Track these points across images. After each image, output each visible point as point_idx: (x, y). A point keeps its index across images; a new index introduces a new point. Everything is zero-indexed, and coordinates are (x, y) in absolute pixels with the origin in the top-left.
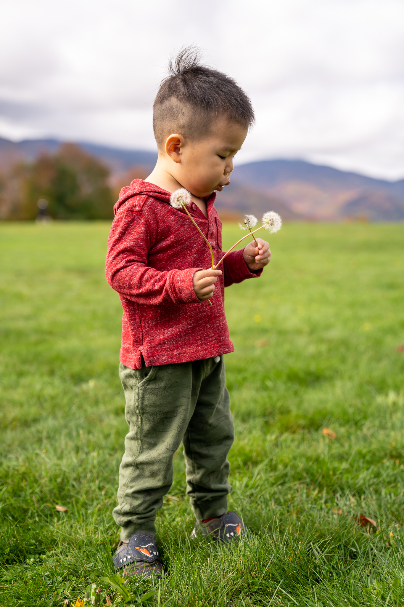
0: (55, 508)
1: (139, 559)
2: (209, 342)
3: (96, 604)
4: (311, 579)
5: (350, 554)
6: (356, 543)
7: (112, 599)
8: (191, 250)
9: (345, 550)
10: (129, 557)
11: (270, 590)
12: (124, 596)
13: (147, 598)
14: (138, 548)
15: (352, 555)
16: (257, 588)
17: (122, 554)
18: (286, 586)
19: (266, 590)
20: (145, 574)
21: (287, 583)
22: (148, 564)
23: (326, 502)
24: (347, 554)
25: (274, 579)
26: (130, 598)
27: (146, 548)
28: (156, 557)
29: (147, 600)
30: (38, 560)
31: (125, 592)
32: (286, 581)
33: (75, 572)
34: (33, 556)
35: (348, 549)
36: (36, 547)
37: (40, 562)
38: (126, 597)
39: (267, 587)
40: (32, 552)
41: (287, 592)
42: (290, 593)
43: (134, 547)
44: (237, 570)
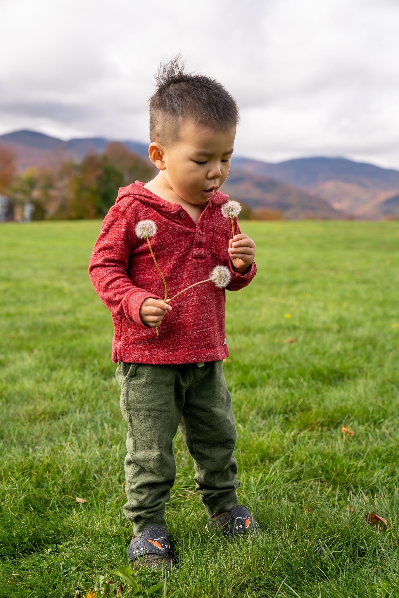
0: (75, 500)
1: (151, 552)
2: (181, 349)
3: (106, 594)
4: (316, 575)
5: (359, 551)
6: (364, 541)
7: (122, 590)
8: (172, 257)
9: (353, 547)
10: (142, 549)
11: (276, 585)
12: (133, 587)
13: (155, 590)
14: (150, 541)
15: (361, 552)
16: (263, 583)
17: (134, 546)
18: (292, 582)
19: (272, 585)
20: (155, 566)
21: (293, 579)
22: (160, 557)
23: (339, 499)
24: (356, 552)
25: (280, 574)
26: (138, 589)
27: (158, 541)
28: (167, 550)
29: (156, 592)
30: (55, 550)
31: (134, 584)
32: (292, 577)
33: (89, 562)
34: (51, 546)
35: (357, 546)
36: (54, 537)
37: (56, 551)
38: (135, 588)
39: (273, 582)
40: (50, 541)
41: (293, 588)
42: (296, 589)
43: (147, 540)
44: (245, 565)
